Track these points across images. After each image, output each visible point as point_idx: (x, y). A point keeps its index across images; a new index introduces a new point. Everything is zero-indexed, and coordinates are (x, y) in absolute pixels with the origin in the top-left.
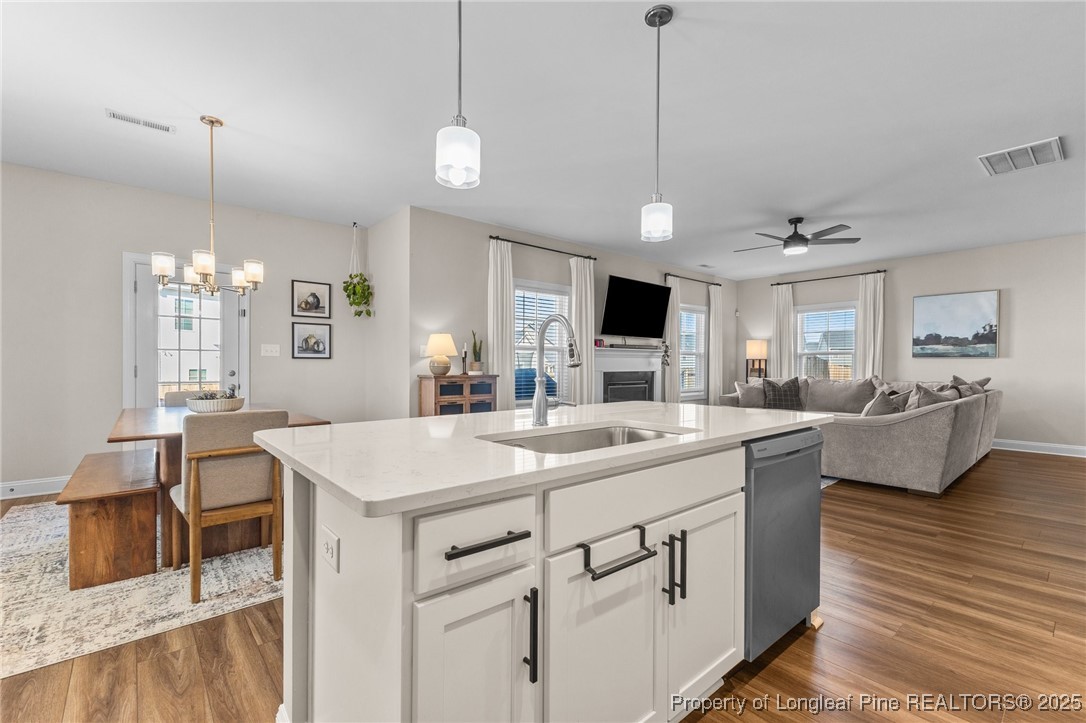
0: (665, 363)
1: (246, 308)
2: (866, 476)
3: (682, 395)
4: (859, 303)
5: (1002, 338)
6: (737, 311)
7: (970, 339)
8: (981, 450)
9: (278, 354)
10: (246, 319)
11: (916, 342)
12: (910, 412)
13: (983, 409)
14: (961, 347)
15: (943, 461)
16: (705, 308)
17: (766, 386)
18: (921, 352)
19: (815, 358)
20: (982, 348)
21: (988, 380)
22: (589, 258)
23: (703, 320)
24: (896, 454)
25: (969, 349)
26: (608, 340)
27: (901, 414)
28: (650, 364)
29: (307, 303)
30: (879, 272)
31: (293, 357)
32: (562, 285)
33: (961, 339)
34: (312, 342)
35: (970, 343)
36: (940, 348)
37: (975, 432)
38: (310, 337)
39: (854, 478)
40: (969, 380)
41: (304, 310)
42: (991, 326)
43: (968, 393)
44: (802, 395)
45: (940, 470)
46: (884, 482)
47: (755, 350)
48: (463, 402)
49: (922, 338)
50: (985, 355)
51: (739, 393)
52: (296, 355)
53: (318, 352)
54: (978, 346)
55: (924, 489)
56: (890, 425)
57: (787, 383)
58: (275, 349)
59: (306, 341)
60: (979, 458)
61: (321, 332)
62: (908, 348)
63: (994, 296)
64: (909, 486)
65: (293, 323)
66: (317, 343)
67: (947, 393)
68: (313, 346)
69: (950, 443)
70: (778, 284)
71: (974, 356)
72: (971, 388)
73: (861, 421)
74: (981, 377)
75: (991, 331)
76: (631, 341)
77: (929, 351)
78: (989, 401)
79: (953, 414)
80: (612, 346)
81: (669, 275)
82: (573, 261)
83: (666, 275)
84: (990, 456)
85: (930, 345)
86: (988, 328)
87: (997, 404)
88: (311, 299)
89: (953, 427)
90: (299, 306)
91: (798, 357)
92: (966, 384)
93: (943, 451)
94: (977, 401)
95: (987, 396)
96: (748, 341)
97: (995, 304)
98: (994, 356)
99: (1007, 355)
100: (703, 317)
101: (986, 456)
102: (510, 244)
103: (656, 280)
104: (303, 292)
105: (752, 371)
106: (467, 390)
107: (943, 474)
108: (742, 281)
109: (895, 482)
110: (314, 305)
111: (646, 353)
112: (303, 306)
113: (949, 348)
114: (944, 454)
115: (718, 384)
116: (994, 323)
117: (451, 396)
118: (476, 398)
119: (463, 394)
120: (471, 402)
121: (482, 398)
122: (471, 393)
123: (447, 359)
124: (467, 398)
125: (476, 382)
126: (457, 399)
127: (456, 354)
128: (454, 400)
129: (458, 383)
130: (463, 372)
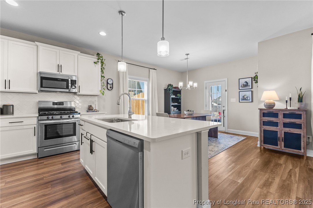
1: (227, 89)
9: (235, 101)
10: (227, 92)
29: (244, 85)
31: (239, 102)
34: (245, 97)
38: (245, 95)
41: (243, 87)
48: (279, 122)
52: (240, 101)
53: (248, 100)
58: (234, 100)
59: (243, 97)
61: (249, 94)
65: (239, 92)
66: (247, 97)
68: (246, 98)
88: (245, 84)
90: (241, 86)
104: (243, 82)
110: (246, 85)
112: (243, 86)
117: (269, 118)
118: (288, 120)
119: (278, 117)
120: (284, 122)
121: (293, 121)
122: (284, 118)
123: (274, 101)
124: (281, 120)
125: (288, 113)
126: (274, 120)
127: (278, 99)
128: (272, 119)
129: (274, 112)
130: (286, 108)
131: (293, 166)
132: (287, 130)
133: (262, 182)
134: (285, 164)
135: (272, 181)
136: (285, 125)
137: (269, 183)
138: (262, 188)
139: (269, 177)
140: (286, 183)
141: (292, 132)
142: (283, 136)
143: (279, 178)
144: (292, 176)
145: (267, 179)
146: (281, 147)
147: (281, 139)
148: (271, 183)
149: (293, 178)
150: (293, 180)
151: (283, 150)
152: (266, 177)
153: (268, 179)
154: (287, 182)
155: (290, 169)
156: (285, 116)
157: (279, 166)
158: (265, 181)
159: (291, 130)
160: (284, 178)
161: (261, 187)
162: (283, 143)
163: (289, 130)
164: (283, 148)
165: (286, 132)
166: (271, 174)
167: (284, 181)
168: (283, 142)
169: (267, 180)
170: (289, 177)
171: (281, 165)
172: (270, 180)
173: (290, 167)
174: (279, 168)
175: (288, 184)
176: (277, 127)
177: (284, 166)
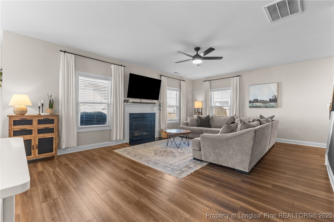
0: (160, 109)
2: (219, 162)
3: (168, 122)
4: (231, 88)
5: (279, 100)
6: (192, 91)
7: (268, 101)
8: (271, 145)
11: (250, 102)
12: (238, 132)
13: (270, 129)
14: (266, 104)
15: (250, 157)
16: (179, 89)
17: (198, 118)
18: (252, 106)
19: (222, 108)
20: (272, 104)
21: (274, 116)
22: (121, 66)
23: (178, 94)
24: (231, 152)
25: (268, 105)
26: (131, 100)
27: (234, 133)
28: (153, 110)
30: (238, 76)
32: (107, 76)
33: (265, 101)
35: (268, 102)
36: (258, 104)
37: (267, 139)
39: (214, 162)
40: (266, 116)
42: (275, 96)
43: (265, 122)
44: (211, 122)
45: (249, 161)
46: (226, 165)
47: (198, 105)
48: (33, 129)
49: (252, 101)
50: (273, 107)
51: (189, 121)
54: (271, 103)
55: (242, 170)
56: (228, 139)
57: (205, 117)
60: (270, 148)
62: (247, 104)
63: (276, 84)
64: (236, 168)
67: (255, 123)
69: (253, 148)
70: (205, 81)
71: (269, 107)
72: (266, 120)
73: (219, 135)
74: (271, 115)
75: (275, 98)
76: (144, 101)
77: (255, 105)
78: (273, 125)
79: (254, 134)
80: (133, 102)
81: (162, 75)
82: (112, 66)
83: (161, 76)
84: (275, 146)
85: (254, 103)
86: (274, 97)
87: (277, 126)
89: (254, 140)
91: (212, 107)
92: (265, 118)
93: (249, 152)
94: (267, 126)
95: (272, 123)
96: (195, 102)
97: (276, 87)
98: (276, 107)
99: (281, 107)
100: (178, 93)
101: (273, 146)
102: (73, 55)
103: (157, 77)
105: (197, 112)
106: (35, 123)
107: (250, 163)
108: (194, 80)
109: (230, 166)
111: (151, 105)
113: (261, 104)
114: (250, 153)
115: (184, 117)
116: (276, 95)
117: (22, 126)
118: (42, 126)
119: (32, 124)
120: (38, 128)
121: (47, 126)
122: (38, 124)
123: (26, 107)
124: (35, 126)
125: (42, 119)
126: (28, 127)
127: (31, 105)
128: (25, 127)
129: (28, 119)
130: (39, 114)
131: (52, 168)
132: (42, 136)
133: (41, 196)
134: (45, 169)
135: (48, 190)
136: (40, 131)
137: (47, 192)
138: (46, 201)
139: (43, 187)
140: (59, 184)
141: (46, 137)
142: (37, 143)
143: (52, 183)
144: (59, 176)
145: (42, 191)
146: (35, 155)
147: (35, 147)
148: (49, 191)
149: (60, 177)
150: (62, 178)
151: (37, 158)
152: (40, 189)
153: (44, 190)
154: (59, 182)
155: (52, 172)
156: (40, 122)
157: (42, 173)
158: (43, 193)
159: (45, 136)
160: (55, 181)
161: (44, 200)
162: (37, 151)
163: (43, 136)
164: (37, 155)
165: (41, 138)
166: (42, 184)
167: (57, 183)
168: (37, 149)
169: (44, 192)
170: (57, 178)
171: (42, 172)
172: (46, 190)
173: (51, 170)
174: (44, 176)
175: (61, 183)
176: (31, 135)
177: (45, 171)
